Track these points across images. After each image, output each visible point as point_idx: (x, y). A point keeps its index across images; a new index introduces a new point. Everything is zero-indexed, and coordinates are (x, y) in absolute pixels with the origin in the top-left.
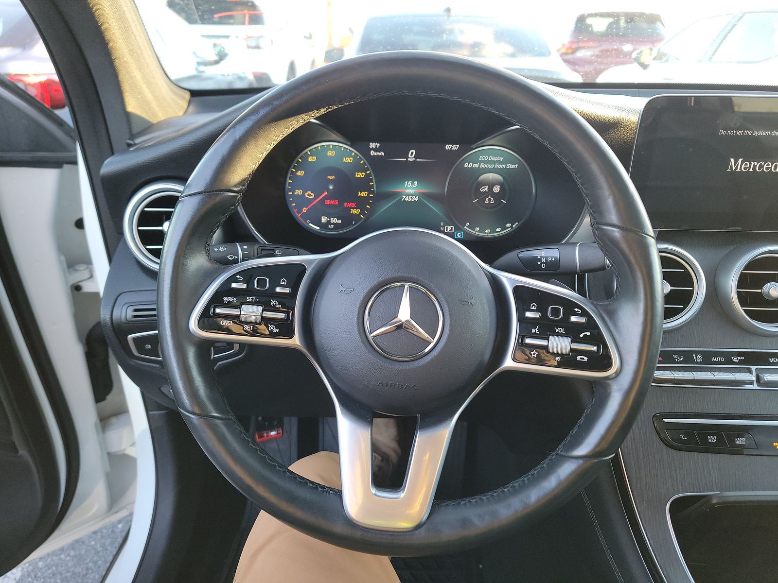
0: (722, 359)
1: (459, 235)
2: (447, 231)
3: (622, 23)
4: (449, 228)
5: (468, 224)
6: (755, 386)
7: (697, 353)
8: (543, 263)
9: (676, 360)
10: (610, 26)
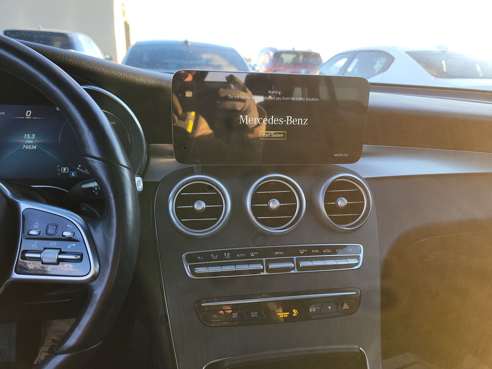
0: (244, 255)
1: (73, 174)
2: (63, 171)
3: (301, 58)
4: (65, 169)
5: (80, 166)
6: (265, 273)
7: (227, 252)
8: (96, 191)
9: (213, 258)
10: (294, 59)
